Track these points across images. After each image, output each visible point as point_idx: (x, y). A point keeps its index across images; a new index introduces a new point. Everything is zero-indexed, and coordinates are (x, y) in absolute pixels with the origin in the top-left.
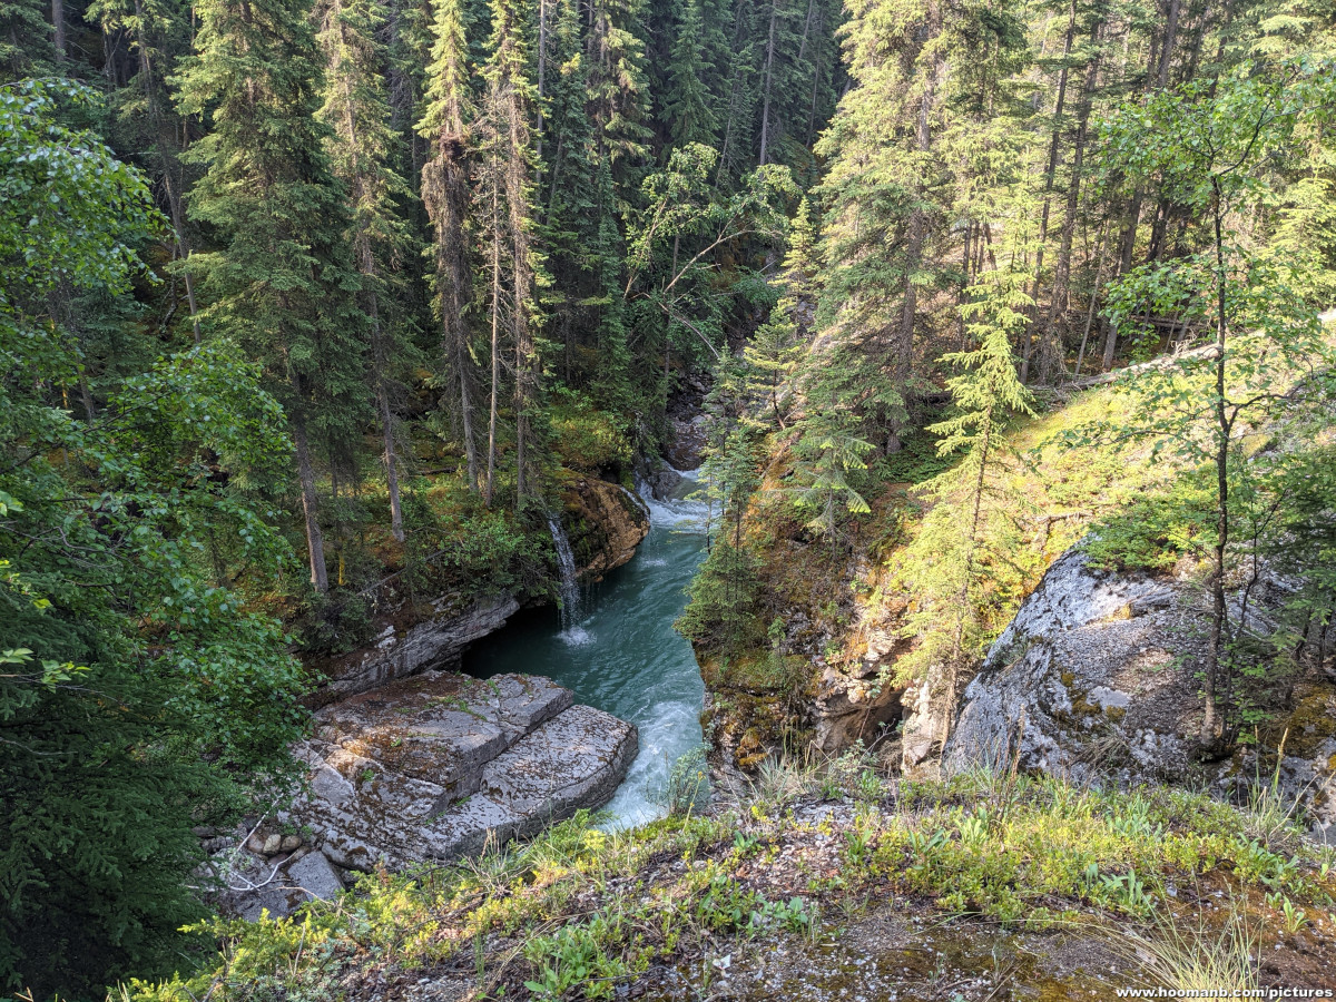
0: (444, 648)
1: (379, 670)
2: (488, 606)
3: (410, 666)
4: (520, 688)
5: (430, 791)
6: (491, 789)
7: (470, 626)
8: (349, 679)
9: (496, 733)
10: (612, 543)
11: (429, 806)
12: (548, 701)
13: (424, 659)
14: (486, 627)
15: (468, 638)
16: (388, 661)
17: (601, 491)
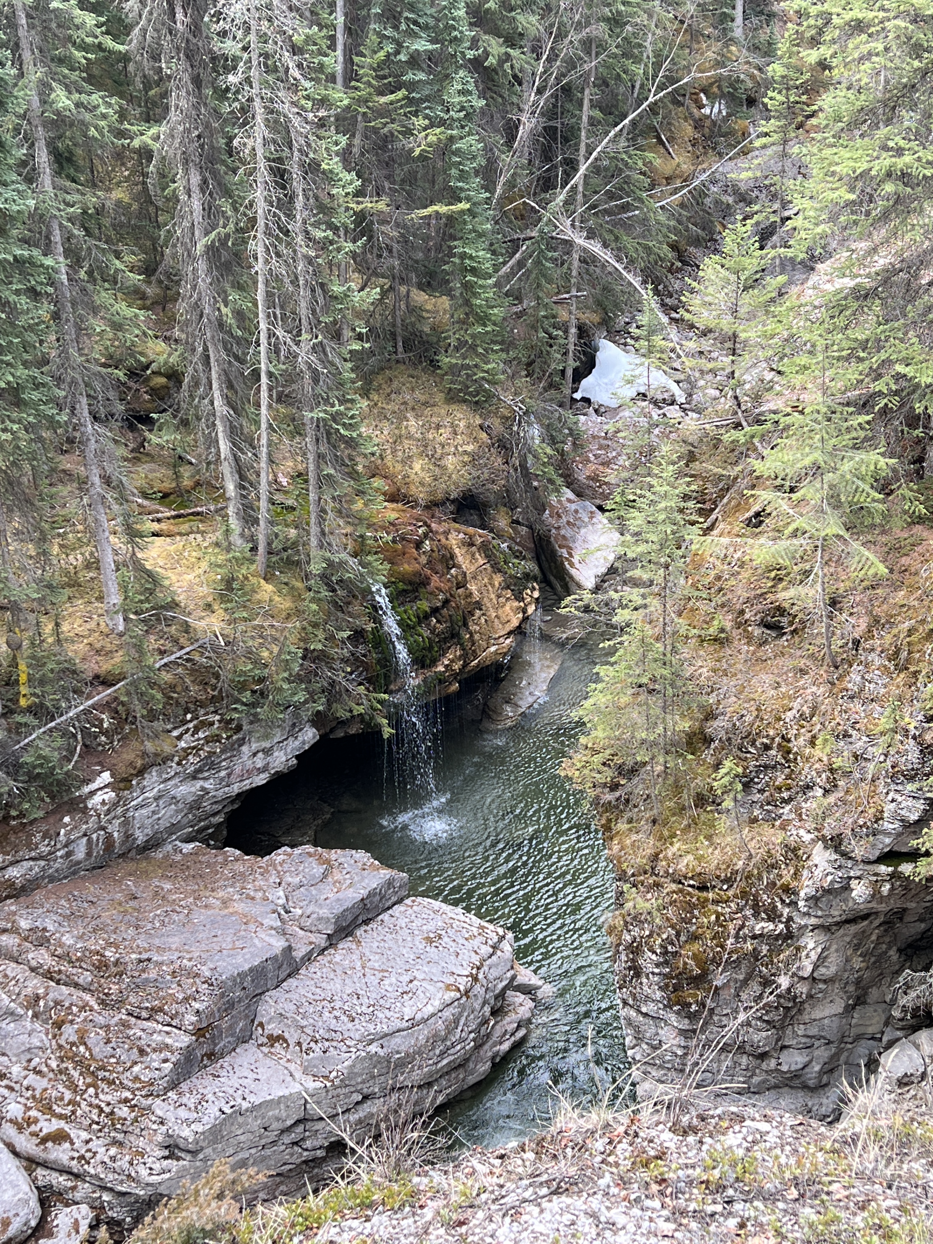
0: (195, 805)
1: (90, 841)
2: (266, 737)
3: (140, 837)
4: (318, 870)
5: (169, 1041)
6: (270, 1037)
7: (238, 769)
8: (40, 858)
9: (278, 944)
10: (474, 628)
11: (168, 1066)
12: (364, 893)
13: (164, 824)
14: (265, 769)
15: (236, 789)
16: (104, 829)
17: (454, 540)
